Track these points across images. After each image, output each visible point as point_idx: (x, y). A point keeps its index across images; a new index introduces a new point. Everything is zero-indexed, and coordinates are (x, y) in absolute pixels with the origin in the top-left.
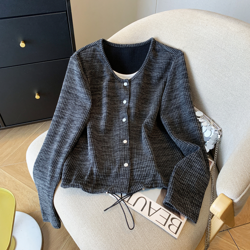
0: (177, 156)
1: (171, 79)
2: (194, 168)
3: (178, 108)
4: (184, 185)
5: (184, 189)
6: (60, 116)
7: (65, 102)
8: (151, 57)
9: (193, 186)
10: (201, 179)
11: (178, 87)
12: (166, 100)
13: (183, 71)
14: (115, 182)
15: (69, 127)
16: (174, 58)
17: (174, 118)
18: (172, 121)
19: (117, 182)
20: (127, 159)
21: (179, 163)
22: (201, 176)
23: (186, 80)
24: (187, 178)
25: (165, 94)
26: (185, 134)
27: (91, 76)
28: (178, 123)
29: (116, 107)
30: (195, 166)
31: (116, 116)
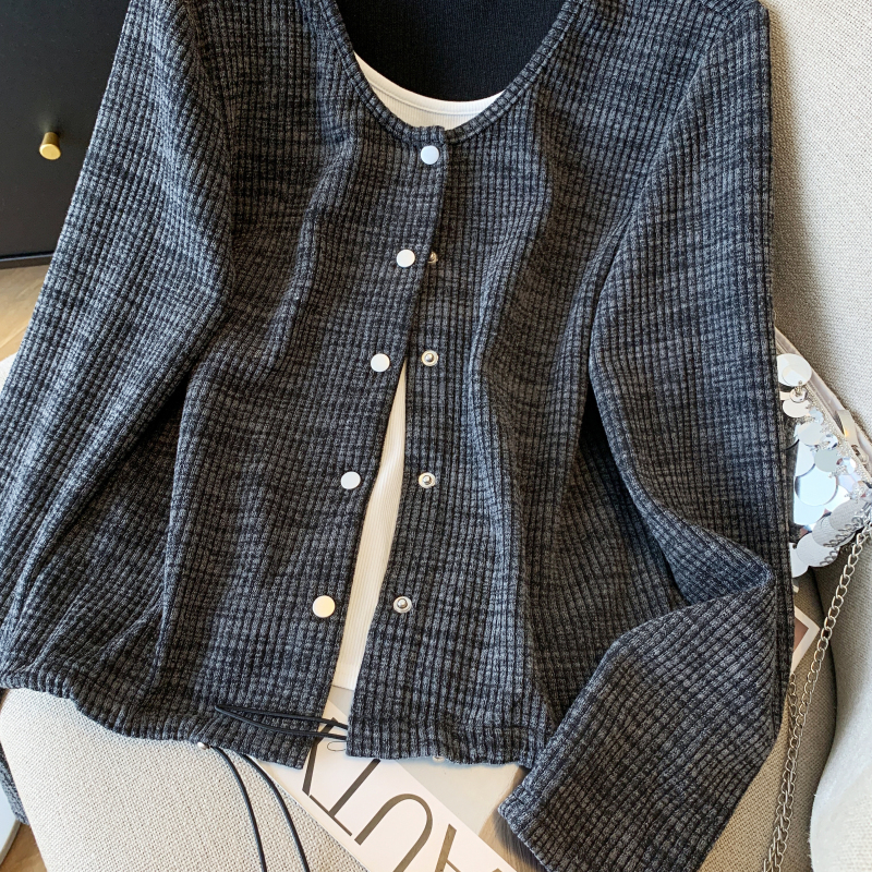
0: (645, 591)
1: (674, 157)
2: (713, 672)
3: (688, 321)
4: (633, 745)
5: (626, 768)
6: (67, 294)
7: (100, 225)
8: (582, 15)
9: (679, 761)
10: (733, 735)
11: (704, 207)
12: (631, 271)
13: (751, 124)
14: (252, 687)
15: (105, 358)
16: (713, 40)
17: (656, 375)
18: (643, 391)
19: (263, 693)
20: (334, 572)
21: (643, 629)
22: (733, 720)
23: (757, 173)
24: (658, 712)
25: (633, 233)
26: (697, 470)
27: (250, 92)
28: (674, 408)
29: (354, 277)
30: (717, 662)
31: (344, 329)
